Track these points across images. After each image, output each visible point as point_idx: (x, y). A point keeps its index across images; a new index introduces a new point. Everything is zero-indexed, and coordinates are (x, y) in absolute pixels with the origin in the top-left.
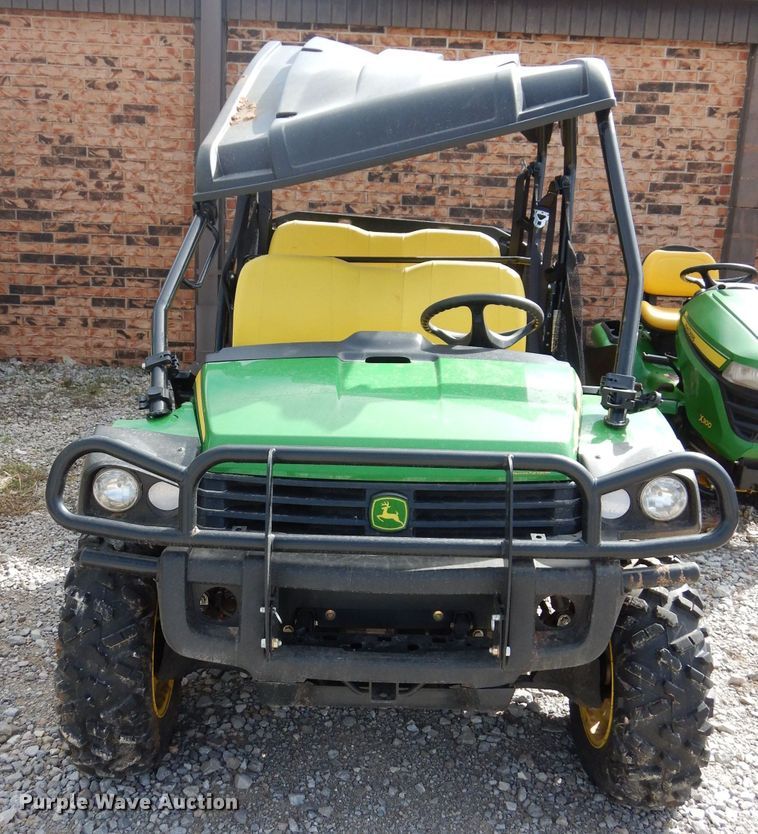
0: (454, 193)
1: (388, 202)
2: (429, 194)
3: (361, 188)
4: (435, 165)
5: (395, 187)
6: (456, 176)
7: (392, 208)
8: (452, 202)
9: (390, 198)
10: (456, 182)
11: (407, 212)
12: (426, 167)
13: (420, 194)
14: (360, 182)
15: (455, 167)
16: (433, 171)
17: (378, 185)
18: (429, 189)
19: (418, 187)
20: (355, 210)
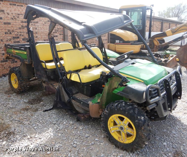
0: (23, 36)
1: (10, 38)
2: (18, 36)
3: (4, 36)
4: (18, 30)
5: (11, 35)
6: (22, 32)
7: (11, 40)
8: (23, 37)
9: (10, 37)
10: (23, 33)
11: (14, 40)
12: (16, 30)
13: (16, 36)
14: (3, 34)
15: (22, 30)
16: (18, 31)
17: (7, 35)
18: (18, 35)
19: (15, 35)
20: (3, 41)
